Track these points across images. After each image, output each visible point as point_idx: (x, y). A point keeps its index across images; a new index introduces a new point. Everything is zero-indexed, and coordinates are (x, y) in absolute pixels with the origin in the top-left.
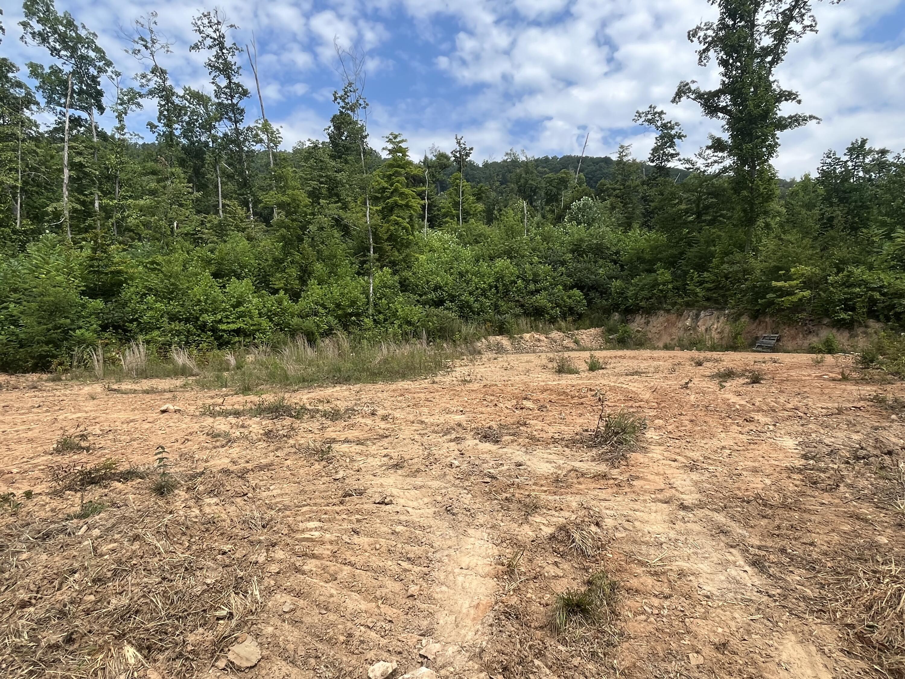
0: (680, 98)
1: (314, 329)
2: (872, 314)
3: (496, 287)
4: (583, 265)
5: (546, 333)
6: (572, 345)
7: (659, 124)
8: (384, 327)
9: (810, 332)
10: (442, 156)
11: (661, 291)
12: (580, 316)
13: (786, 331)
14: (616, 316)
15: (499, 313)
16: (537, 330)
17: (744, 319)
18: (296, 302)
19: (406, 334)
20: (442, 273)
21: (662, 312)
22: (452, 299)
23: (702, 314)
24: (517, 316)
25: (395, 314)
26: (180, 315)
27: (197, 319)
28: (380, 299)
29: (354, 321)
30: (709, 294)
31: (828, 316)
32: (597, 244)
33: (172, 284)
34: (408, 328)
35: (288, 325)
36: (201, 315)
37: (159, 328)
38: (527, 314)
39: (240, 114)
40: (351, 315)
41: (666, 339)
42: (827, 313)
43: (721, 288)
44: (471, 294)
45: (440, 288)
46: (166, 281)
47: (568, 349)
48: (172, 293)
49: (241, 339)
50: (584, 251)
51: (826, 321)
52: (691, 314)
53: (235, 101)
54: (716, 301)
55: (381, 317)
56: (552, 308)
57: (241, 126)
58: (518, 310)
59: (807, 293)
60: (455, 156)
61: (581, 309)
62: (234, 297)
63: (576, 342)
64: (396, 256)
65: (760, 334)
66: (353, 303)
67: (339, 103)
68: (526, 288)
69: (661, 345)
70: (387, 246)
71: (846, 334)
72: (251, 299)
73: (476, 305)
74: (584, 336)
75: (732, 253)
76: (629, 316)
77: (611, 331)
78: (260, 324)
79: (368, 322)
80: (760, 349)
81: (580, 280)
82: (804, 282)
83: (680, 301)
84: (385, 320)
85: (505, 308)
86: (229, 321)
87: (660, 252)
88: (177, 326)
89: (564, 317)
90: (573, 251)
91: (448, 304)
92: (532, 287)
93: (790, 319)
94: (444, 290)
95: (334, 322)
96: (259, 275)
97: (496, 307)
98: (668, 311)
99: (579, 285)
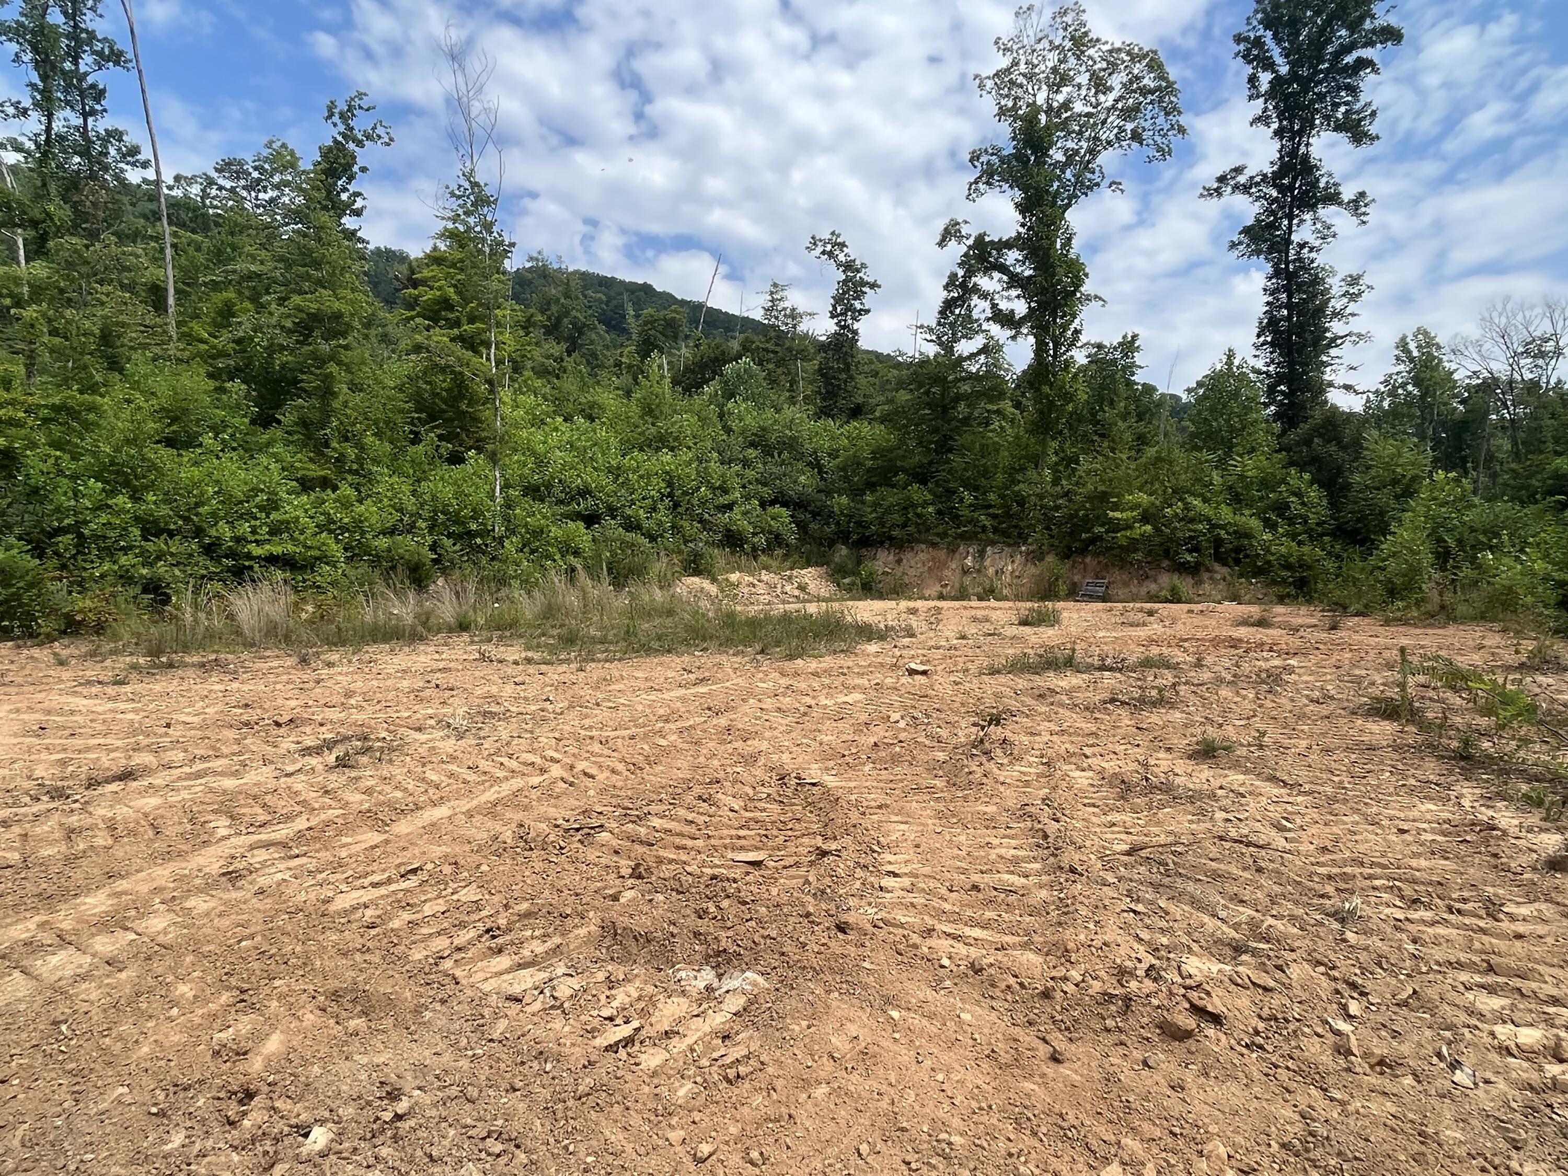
2: (1220, 558)
5: (754, 573)
7: (841, 260)
9: (1147, 577)
12: (792, 549)
13: (1116, 575)
14: (844, 551)
16: (742, 569)
21: (923, 546)
23: (989, 550)
24: (711, 545)
25: (536, 536)
31: (1170, 558)
32: (788, 436)
42: (1168, 554)
51: (1165, 563)
52: (972, 550)
54: (1005, 534)
55: (517, 539)
59: (1147, 528)
63: (800, 588)
65: (1079, 579)
67: (335, 125)
71: (1190, 580)
74: (806, 580)
76: (866, 550)
77: (841, 572)
80: (1085, 598)
82: (1142, 514)
83: (954, 531)
84: (523, 545)
89: (770, 549)
93: (1122, 559)
98: (934, 545)
99: (781, 500)
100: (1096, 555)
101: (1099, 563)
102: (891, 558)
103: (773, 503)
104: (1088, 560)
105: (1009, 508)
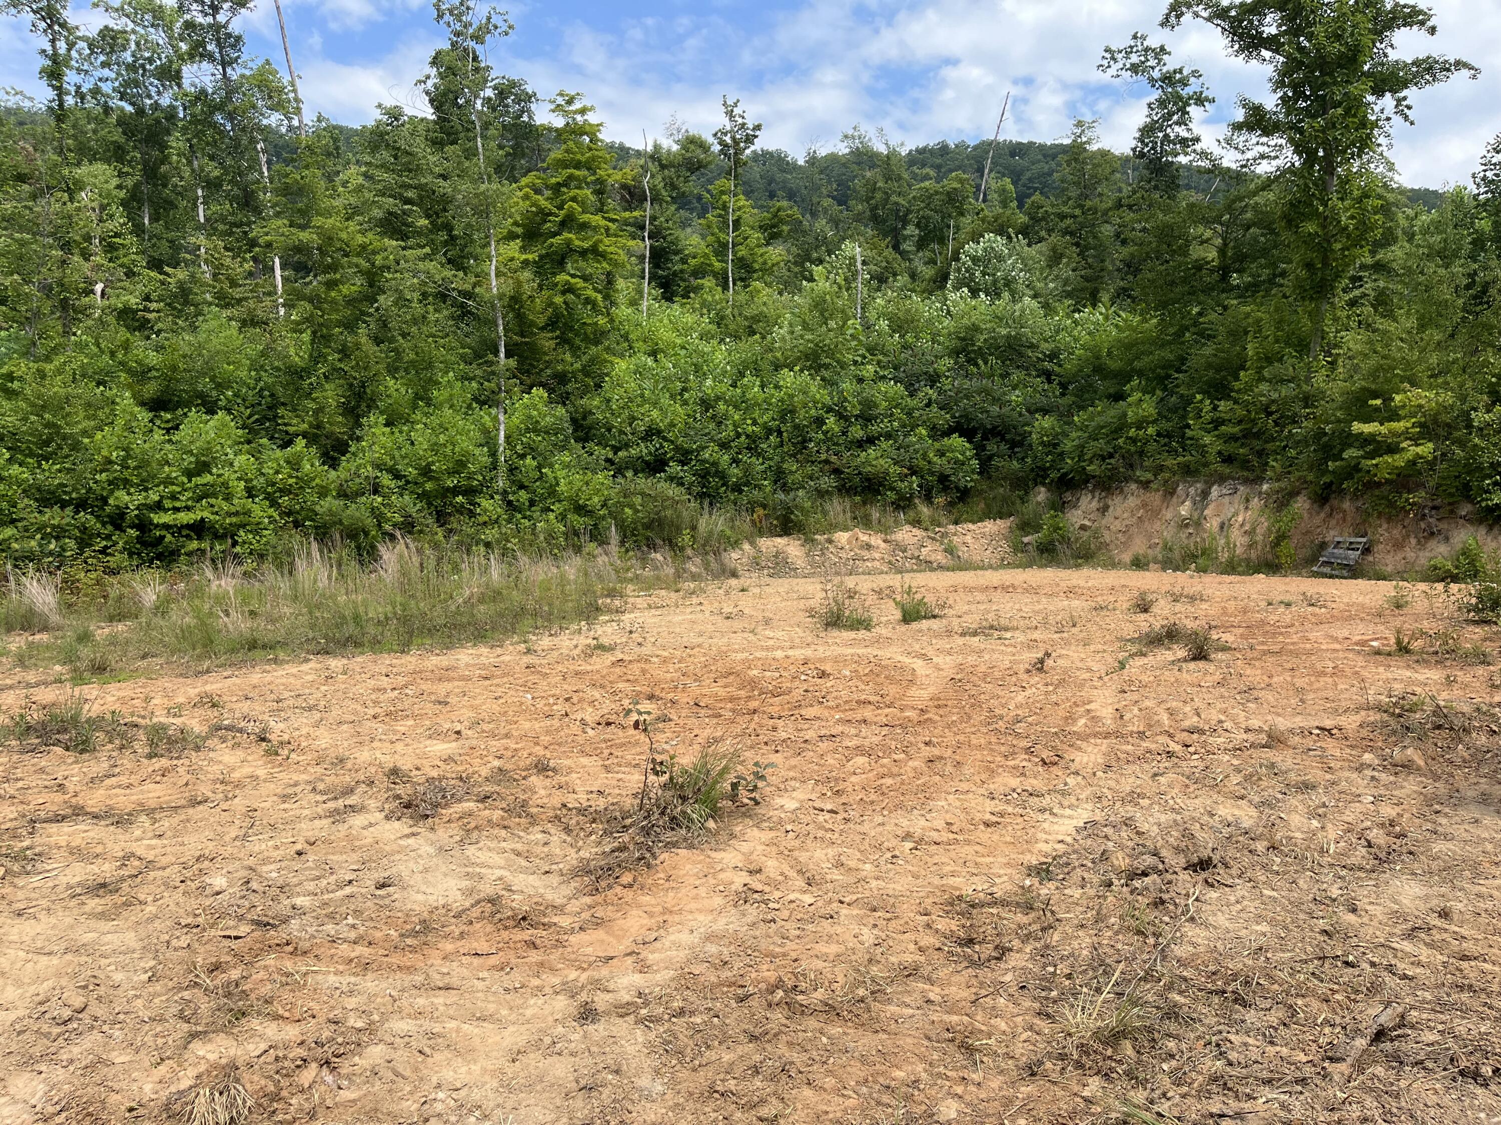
0: (1178, 17)
1: (370, 522)
3: (780, 432)
4: (975, 383)
5: (885, 530)
6: (940, 557)
8: (530, 518)
9: (1432, 534)
10: (692, 142)
11: (1134, 440)
12: (964, 495)
13: (1383, 532)
14: (1041, 495)
15: (785, 489)
17: (1301, 504)
18: (334, 464)
19: (576, 533)
20: (665, 400)
21: (1134, 486)
22: (684, 457)
23: (1215, 491)
24: (821, 494)
25: (552, 492)
26: (65, 493)
27: (104, 500)
28: (523, 456)
29: (462, 505)
31: (1470, 499)
32: (1009, 336)
33: (48, 425)
34: (579, 521)
35: (312, 514)
36: (112, 492)
37: (13, 521)
38: (845, 490)
39: (233, 46)
40: (455, 491)
41: (1139, 546)
42: (1466, 492)
43: (1258, 435)
44: (724, 445)
45: (659, 432)
46: (33, 418)
47: (928, 565)
48: (47, 443)
49: (205, 545)
50: (980, 352)
52: (1192, 491)
53: (221, 18)
54: (1245, 464)
55: (523, 495)
56: (902, 478)
58: (828, 482)
59: (1426, 449)
60: (722, 143)
61: (967, 479)
62: (191, 452)
63: (950, 551)
64: (569, 361)
65: (1332, 535)
66: (460, 465)
68: (844, 433)
69: (1127, 557)
70: (546, 341)
72: (231, 456)
73: (735, 471)
74: (968, 539)
75: (1280, 360)
76: (1068, 494)
77: (1026, 526)
78: (248, 513)
80: (1327, 570)
81: (966, 416)
82: (1421, 425)
83: (1170, 462)
84: (532, 503)
85: (798, 476)
86: (178, 504)
87: (1137, 357)
88: (54, 516)
90: (955, 353)
91: (674, 468)
92: (857, 432)
93: (1392, 504)
94: (665, 439)
95: (416, 507)
96: (260, 404)
97: (779, 474)
99: (964, 427)
105: (1254, 422)
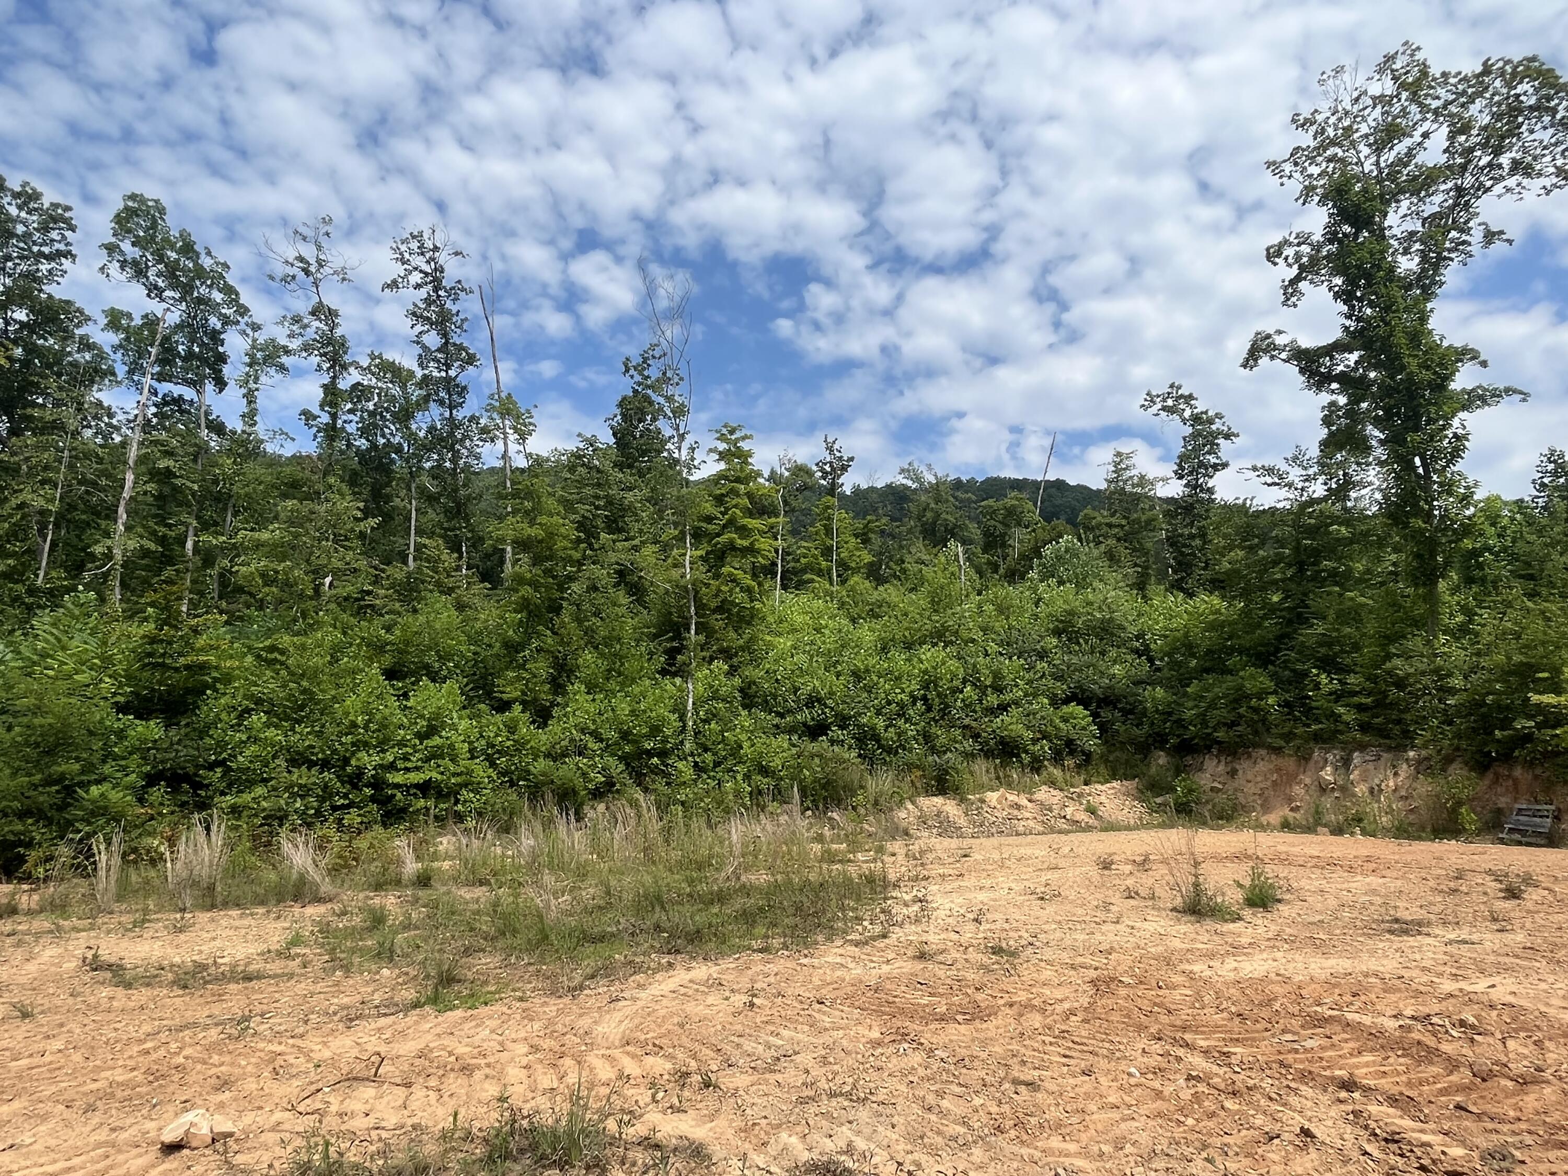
0: (1256, 360)
1: (579, 782)
3: (924, 699)
4: (1082, 659)
5: (1028, 790)
6: (1083, 816)
7: (1187, 414)
8: (714, 778)
10: (800, 470)
11: (1256, 710)
12: (1089, 758)
14: (1161, 759)
15: (933, 750)
16: (1010, 786)
18: (544, 725)
19: (760, 793)
20: (821, 672)
21: (1263, 752)
22: (843, 721)
23: (1357, 757)
24: (969, 756)
25: (735, 753)
26: (312, 754)
27: (346, 761)
28: (706, 721)
29: (656, 766)
30: (1365, 717)
32: (1103, 621)
33: (304, 691)
34: (764, 782)
35: (526, 773)
36: (353, 753)
37: (265, 781)
38: (988, 754)
39: (460, 394)
40: (650, 754)
43: (1391, 706)
44: (878, 712)
45: (819, 700)
46: (292, 685)
47: (1077, 825)
48: (302, 708)
49: (431, 803)
50: (1079, 633)
52: (1330, 757)
53: (452, 373)
54: (1382, 733)
55: (708, 757)
56: (1035, 741)
57: (459, 414)
58: (970, 745)
60: (822, 470)
61: (1090, 744)
62: (422, 717)
63: (1092, 811)
64: (732, 639)
66: (655, 730)
67: (632, 377)
68: (981, 701)
69: (1274, 820)
70: (717, 622)
72: (456, 721)
73: (890, 735)
74: (1103, 798)
75: (1404, 637)
76: (1189, 758)
77: (1155, 788)
78: (469, 773)
79: (685, 768)
81: (1080, 686)
83: (1299, 730)
84: (717, 764)
85: (944, 740)
86: (409, 765)
88: (301, 776)
89: (1057, 758)
90: (1057, 633)
91: (836, 732)
92: (993, 700)
94: (826, 706)
95: (617, 768)
96: (474, 674)
97: (927, 737)
98: (1277, 751)
99: (1080, 697)
100: (1530, 764)
101: (1536, 777)
102: (1221, 768)
103: (1067, 701)
104: (1518, 772)
105: (1385, 694)
